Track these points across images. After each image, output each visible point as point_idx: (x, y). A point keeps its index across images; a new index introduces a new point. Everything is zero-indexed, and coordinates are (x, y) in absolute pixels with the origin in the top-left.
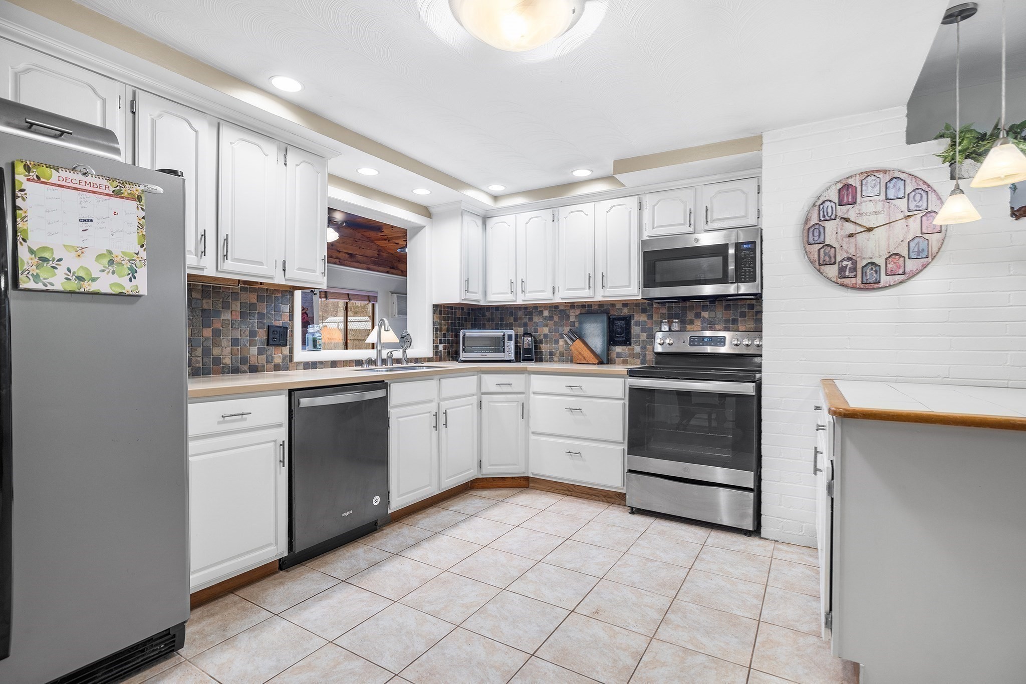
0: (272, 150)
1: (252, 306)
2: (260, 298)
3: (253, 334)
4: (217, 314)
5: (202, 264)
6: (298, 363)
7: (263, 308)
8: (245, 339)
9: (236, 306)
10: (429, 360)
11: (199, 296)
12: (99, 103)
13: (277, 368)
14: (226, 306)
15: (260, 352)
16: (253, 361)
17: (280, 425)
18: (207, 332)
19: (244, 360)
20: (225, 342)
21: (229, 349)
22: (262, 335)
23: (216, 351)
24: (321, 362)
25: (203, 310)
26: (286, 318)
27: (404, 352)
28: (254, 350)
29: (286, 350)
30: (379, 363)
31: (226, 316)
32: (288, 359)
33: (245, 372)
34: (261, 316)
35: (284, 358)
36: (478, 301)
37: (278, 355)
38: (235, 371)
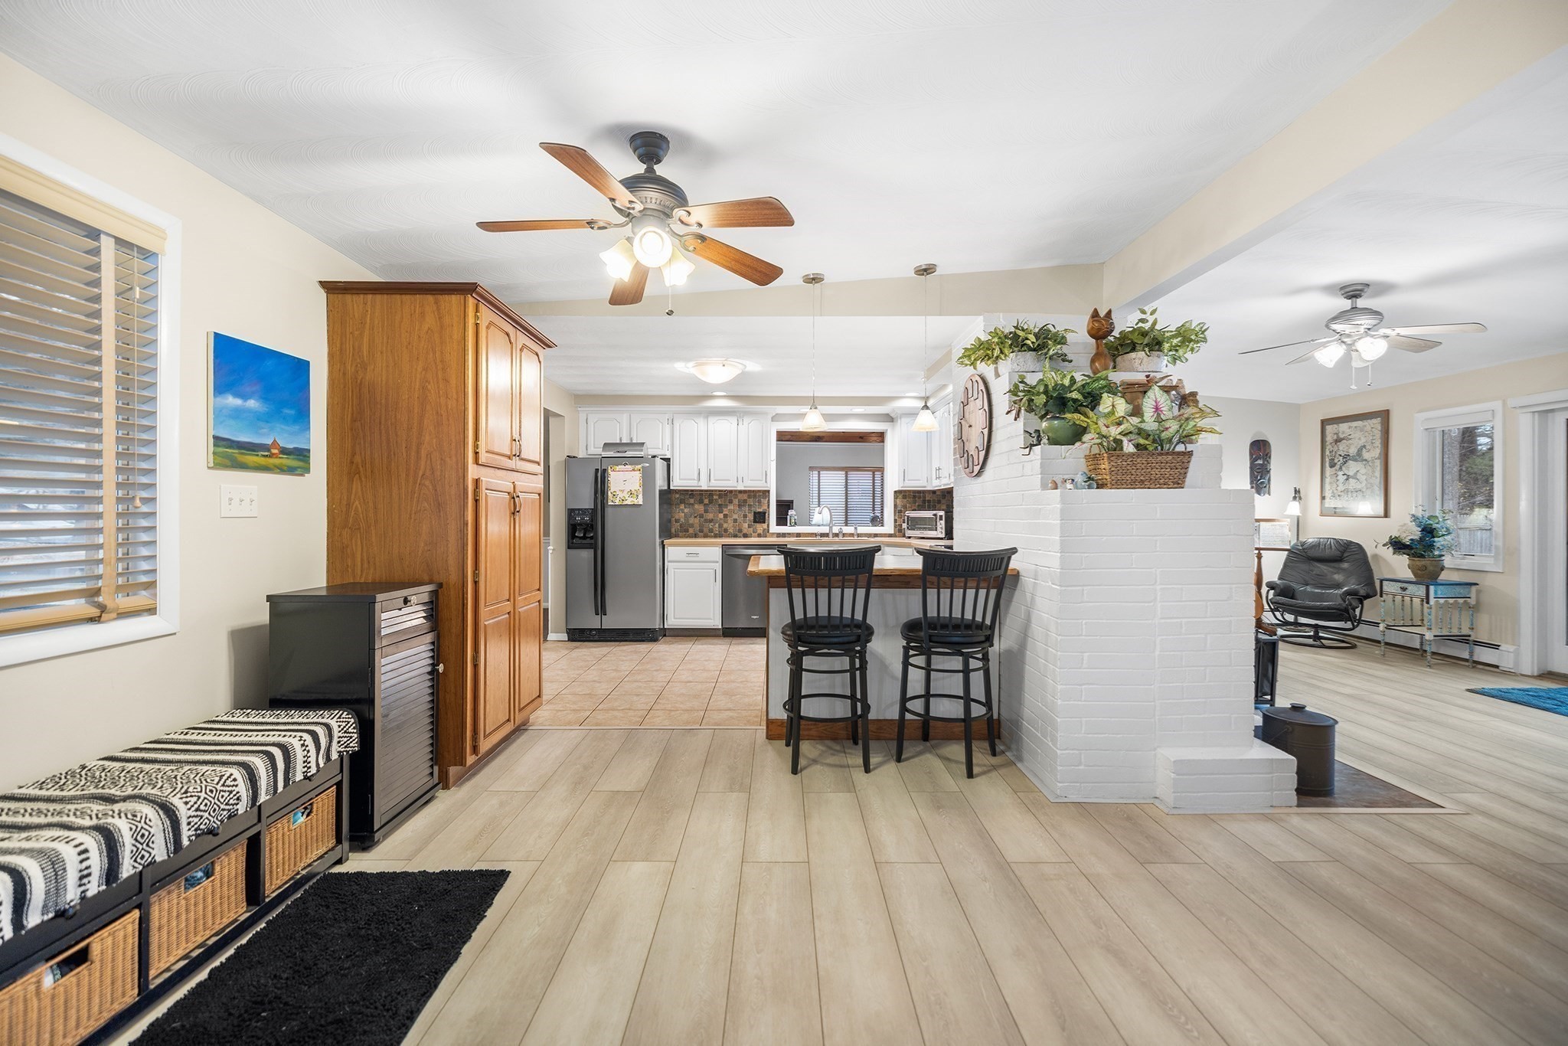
0: (733, 420)
1: (745, 501)
2: (749, 497)
3: (745, 516)
4: (726, 506)
5: (699, 485)
6: (773, 534)
7: (751, 501)
8: (740, 520)
9: (736, 502)
10: (890, 536)
11: (717, 497)
12: (661, 425)
13: (759, 536)
14: (731, 502)
15: (749, 526)
16: (745, 531)
17: (717, 562)
18: (721, 516)
19: (740, 531)
20: (730, 520)
21: (732, 524)
22: (751, 517)
23: (725, 525)
24: (789, 534)
25: (719, 505)
26: (766, 508)
27: (856, 528)
28: (746, 525)
29: (765, 526)
30: (831, 535)
31: (731, 507)
32: (766, 531)
33: (740, 537)
34: (750, 506)
35: (764, 530)
36: (925, 487)
37: (760, 528)
38: (735, 536)
